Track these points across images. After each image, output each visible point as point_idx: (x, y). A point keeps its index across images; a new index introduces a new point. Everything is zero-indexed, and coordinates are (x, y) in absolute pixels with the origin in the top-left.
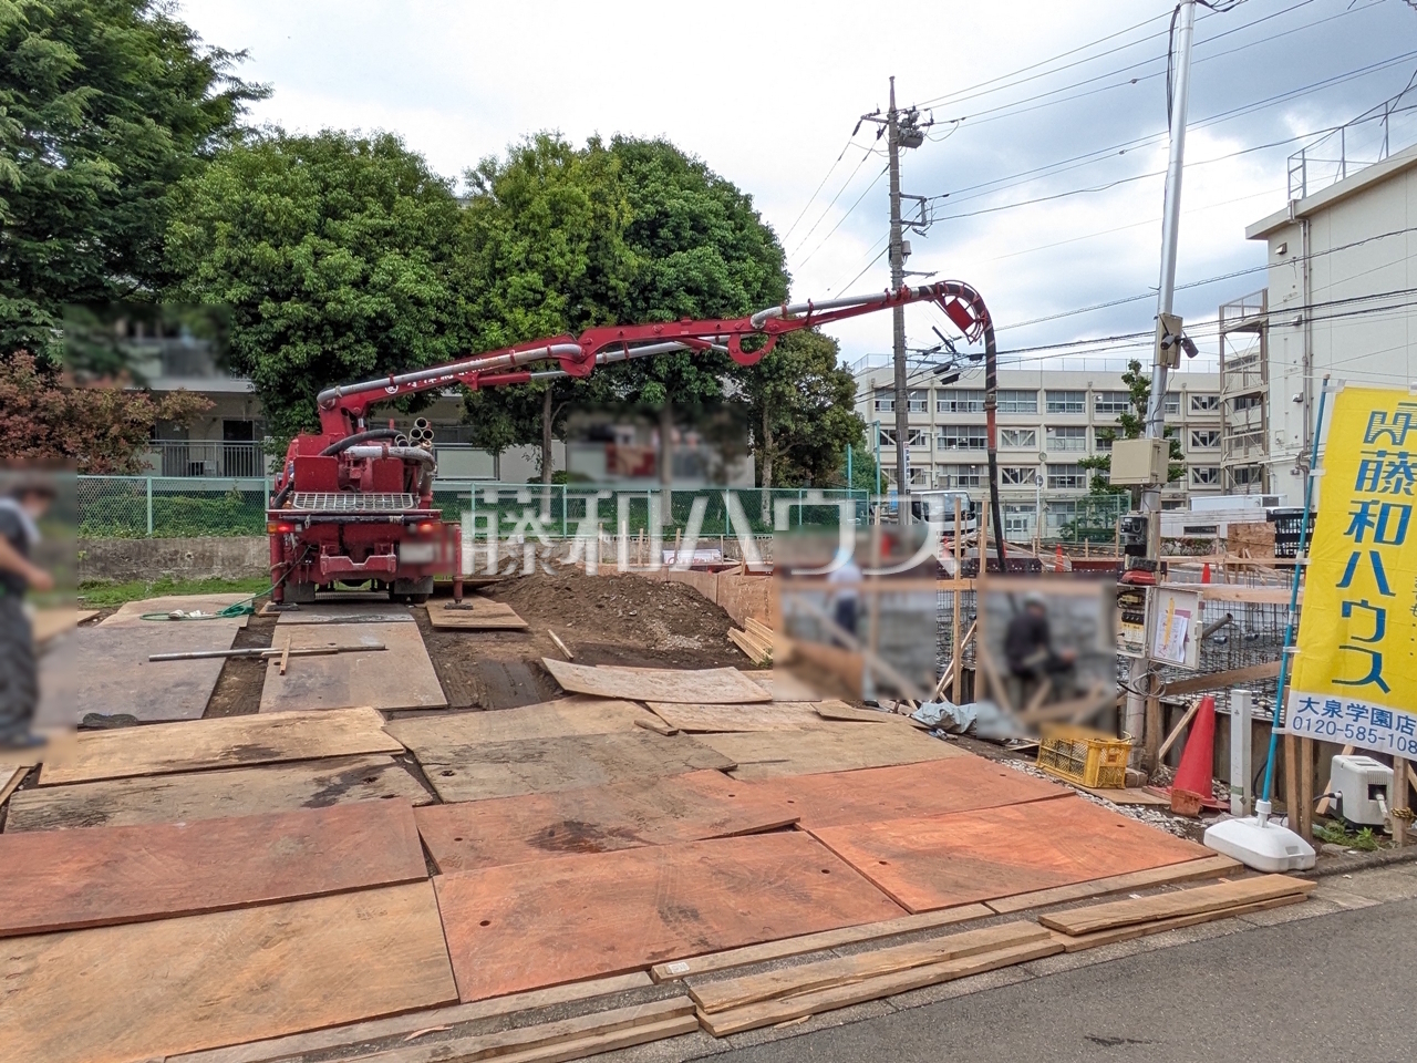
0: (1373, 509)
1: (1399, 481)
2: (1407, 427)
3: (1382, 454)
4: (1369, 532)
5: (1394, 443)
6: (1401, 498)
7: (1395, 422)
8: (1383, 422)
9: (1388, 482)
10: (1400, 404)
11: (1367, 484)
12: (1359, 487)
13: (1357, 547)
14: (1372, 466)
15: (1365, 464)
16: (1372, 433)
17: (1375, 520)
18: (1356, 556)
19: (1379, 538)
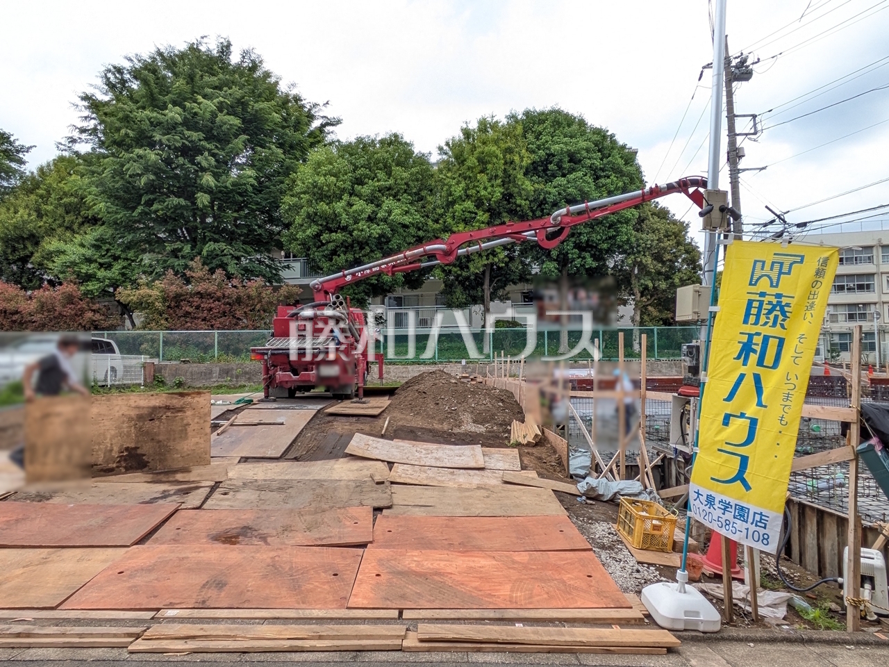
0: (758, 340)
1: (776, 317)
2: (780, 273)
3: (763, 294)
4: (753, 358)
5: (772, 286)
6: (777, 331)
7: (772, 269)
8: (762, 269)
9: (768, 318)
10: (775, 254)
11: (752, 319)
12: (745, 322)
13: (743, 370)
14: (756, 304)
15: (750, 302)
16: (755, 278)
17: (758, 349)
18: (742, 376)
19: (760, 363)
